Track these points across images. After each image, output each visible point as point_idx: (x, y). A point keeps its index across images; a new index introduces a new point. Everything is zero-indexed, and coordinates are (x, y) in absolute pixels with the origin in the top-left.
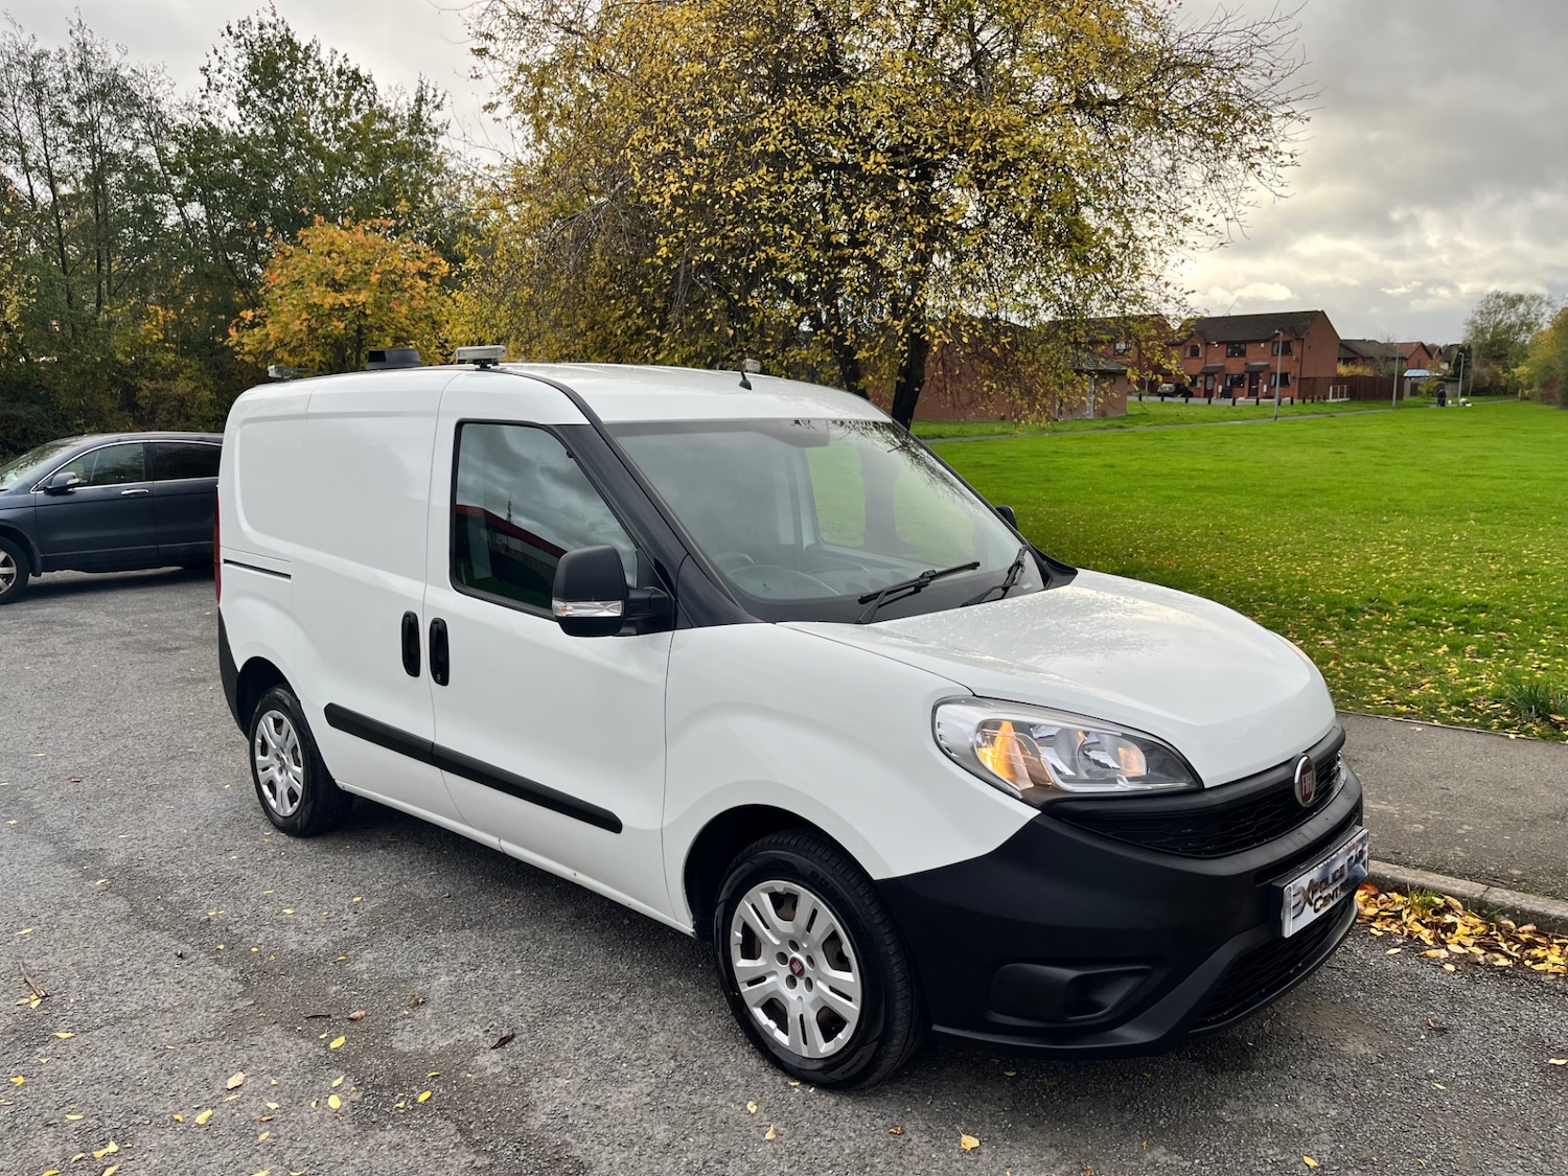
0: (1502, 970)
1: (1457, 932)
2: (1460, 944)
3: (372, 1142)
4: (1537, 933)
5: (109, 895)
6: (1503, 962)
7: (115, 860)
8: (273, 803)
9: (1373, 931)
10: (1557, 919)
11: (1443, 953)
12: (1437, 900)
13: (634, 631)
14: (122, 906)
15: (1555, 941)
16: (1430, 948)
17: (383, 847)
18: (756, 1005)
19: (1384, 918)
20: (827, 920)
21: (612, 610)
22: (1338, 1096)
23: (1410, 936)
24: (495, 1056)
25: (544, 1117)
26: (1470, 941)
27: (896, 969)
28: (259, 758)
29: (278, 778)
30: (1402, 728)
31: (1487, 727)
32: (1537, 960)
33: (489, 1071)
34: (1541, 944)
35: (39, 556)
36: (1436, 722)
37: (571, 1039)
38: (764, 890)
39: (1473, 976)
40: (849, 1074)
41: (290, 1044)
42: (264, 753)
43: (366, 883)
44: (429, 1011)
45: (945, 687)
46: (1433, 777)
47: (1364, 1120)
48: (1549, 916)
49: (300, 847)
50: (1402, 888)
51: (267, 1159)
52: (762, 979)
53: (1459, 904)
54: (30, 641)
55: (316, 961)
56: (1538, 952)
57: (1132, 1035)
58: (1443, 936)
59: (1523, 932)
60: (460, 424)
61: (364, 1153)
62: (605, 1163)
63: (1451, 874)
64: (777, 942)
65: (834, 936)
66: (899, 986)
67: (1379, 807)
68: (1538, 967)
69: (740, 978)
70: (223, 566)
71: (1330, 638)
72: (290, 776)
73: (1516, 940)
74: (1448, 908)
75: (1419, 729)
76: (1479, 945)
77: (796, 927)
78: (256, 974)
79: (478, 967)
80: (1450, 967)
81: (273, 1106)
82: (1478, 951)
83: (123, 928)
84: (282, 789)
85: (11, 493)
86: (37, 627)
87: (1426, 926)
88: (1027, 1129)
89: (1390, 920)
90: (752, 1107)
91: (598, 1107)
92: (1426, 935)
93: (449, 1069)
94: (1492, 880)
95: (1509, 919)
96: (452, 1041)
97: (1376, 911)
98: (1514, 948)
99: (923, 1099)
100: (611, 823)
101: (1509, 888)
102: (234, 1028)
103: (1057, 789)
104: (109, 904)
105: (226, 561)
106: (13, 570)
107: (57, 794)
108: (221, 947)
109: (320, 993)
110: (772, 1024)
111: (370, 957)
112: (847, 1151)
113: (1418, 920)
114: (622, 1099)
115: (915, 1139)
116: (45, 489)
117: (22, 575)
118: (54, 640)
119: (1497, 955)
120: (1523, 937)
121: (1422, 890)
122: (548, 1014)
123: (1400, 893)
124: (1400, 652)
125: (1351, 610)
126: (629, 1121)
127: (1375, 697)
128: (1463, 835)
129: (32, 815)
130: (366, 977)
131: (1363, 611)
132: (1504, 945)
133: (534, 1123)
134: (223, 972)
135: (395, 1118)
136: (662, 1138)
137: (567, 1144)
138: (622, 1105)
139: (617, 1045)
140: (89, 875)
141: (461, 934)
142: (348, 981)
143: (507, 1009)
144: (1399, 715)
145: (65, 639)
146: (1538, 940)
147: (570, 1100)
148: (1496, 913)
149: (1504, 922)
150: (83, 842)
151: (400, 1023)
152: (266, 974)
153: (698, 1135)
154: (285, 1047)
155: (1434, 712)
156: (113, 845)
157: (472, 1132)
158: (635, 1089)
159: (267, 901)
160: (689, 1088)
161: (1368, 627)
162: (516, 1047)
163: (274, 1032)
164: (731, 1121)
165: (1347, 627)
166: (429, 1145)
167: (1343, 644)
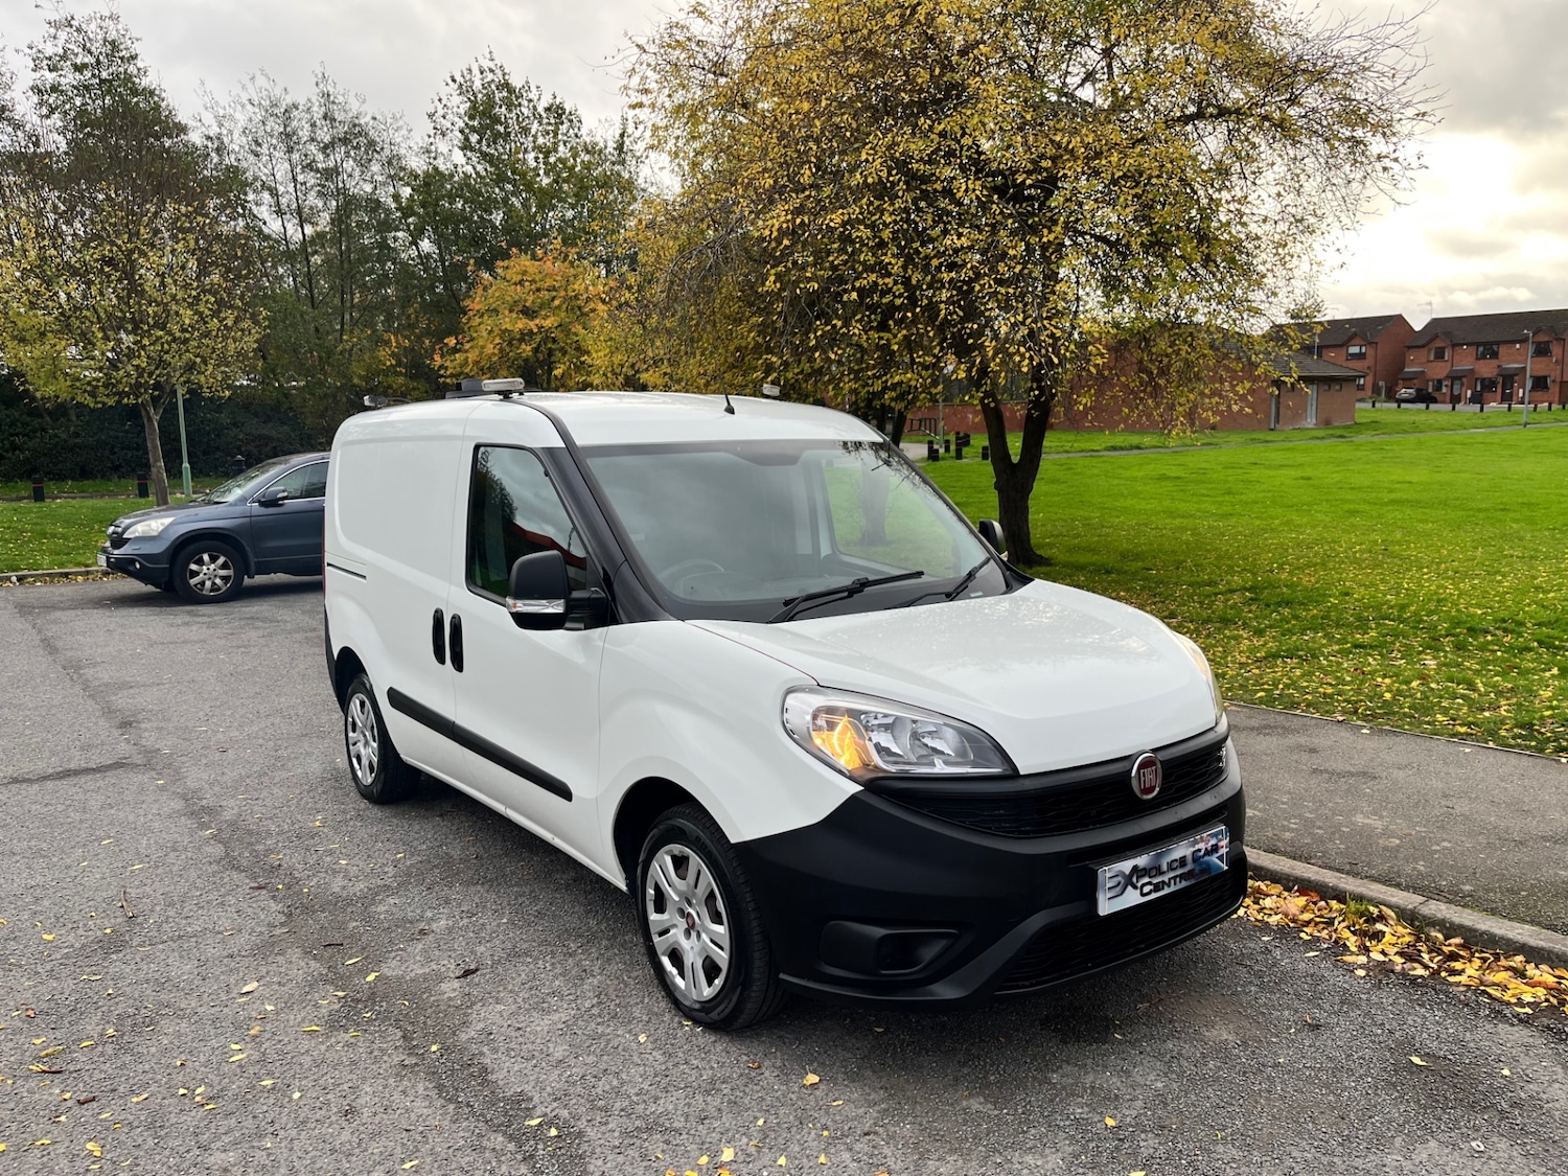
0: (1414, 980)
1: (1384, 940)
2: (1383, 953)
3: (333, 1040)
4: (1463, 946)
5: (212, 842)
6: (1420, 971)
7: (228, 815)
8: (359, 773)
9: (1302, 935)
10: (1484, 933)
11: (1363, 959)
12: (1371, 908)
13: (582, 626)
14: (218, 850)
15: (1477, 955)
16: (1352, 953)
17: (441, 816)
18: (663, 954)
19: (1317, 924)
20: (707, 877)
21: (556, 607)
22: (1173, 1072)
23: (1336, 942)
24: (456, 984)
25: (473, 1033)
26: (1392, 951)
27: (754, 924)
28: (351, 734)
29: (363, 752)
30: (1451, 748)
31: (1541, 751)
32: (1454, 972)
33: (446, 996)
34: (1463, 957)
35: (253, 560)
36: (1491, 744)
37: (523, 975)
38: (667, 853)
39: (1380, 981)
40: (723, 1015)
41: (302, 964)
42: (354, 731)
43: (415, 843)
44: (420, 946)
45: (793, 676)
46: (1445, 796)
47: (1186, 1094)
48: (1476, 931)
49: (376, 812)
50: (1341, 896)
51: (249, 1046)
52: (666, 931)
53: (1393, 914)
54: (232, 634)
55: (349, 901)
56: (1458, 965)
57: (945, 991)
58: (1368, 944)
59: (1450, 945)
60: (477, 447)
61: (323, 1048)
62: (506, 1070)
63: (1398, 886)
64: (677, 899)
65: (711, 895)
66: (756, 938)
67: (1367, 821)
68: (1452, 979)
69: (654, 930)
70: (327, 568)
71: (1435, 658)
72: (369, 751)
73: (1439, 952)
74: (1382, 918)
75: (1467, 750)
76: (1401, 954)
77: (688, 885)
78: (299, 907)
79: (474, 915)
80: (1361, 973)
81: (269, 1008)
82: (1399, 960)
83: (215, 867)
84: (365, 762)
85: (231, 505)
86: (242, 623)
87: (1354, 933)
88: (869, 1073)
89: (1322, 926)
90: (642, 1038)
91: (519, 1029)
92: (1352, 942)
93: (417, 992)
94: (1435, 893)
95: (1439, 931)
96: (427, 970)
97: (1312, 916)
98: (1436, 960)
99: (791, 1045)
100: (564, 792)
101: (1450, 902)
102: (266, 949)
103: (877, 767)
104: (209, 849)
105: (329, 565)
106: (230, 572)
107: (204, 761)
108: (280, 887)
109: (342, 927)
110: (674, 971)
111: (392, 901)
112: (705, 1078)
113: (1348, 928)
114: (541, 1024)
115: (767, 1074)
116: (259, 501)
117: (239, 578)
118: (253, 634)
119: (1416, 965)
120: (1446, 949)
121: (1360, 898)
122: (514, 954)
123: (1340, 901)
124: (1503, 674)
125: (1472, 631)
126: (538, 1041)
127: (1440, 717)
128: (1437, 851)
129: (178, 777)
130: (382, 917)
131: (1487, 632)
132: (1426, 956)
133: (464, 1037)
134: (274, 906)
135: (358, 1024)
136: (558, 1055)
137: (482, 1054)
138: (539, 1029)
139: (557, 983)
140: (203, 826)
141: (473, 888)
142: (368, 919)
143: (482, 949)
144: (1454, 735)
145: (261, 633)
146: (1461, 953)
147: (500, 1021)
148: (1427, 925)
149: (1433, 934)
150: (209, 800)
151: (393, 954)
152: (308, 910)
153: (588, 1055)
154: (298, 966)
155: (1493, 734)
156: (232, 803)
157: (413, 1039)
158: (556, 1017)
159: (331, 853)
160: (599, 1020)
161: (1483, 648)
162: (476, 978)
163: (295, 954)
164: (620, 1048)
165: (1460, 647)
166: (375, 1046)
167: (1444, 665)
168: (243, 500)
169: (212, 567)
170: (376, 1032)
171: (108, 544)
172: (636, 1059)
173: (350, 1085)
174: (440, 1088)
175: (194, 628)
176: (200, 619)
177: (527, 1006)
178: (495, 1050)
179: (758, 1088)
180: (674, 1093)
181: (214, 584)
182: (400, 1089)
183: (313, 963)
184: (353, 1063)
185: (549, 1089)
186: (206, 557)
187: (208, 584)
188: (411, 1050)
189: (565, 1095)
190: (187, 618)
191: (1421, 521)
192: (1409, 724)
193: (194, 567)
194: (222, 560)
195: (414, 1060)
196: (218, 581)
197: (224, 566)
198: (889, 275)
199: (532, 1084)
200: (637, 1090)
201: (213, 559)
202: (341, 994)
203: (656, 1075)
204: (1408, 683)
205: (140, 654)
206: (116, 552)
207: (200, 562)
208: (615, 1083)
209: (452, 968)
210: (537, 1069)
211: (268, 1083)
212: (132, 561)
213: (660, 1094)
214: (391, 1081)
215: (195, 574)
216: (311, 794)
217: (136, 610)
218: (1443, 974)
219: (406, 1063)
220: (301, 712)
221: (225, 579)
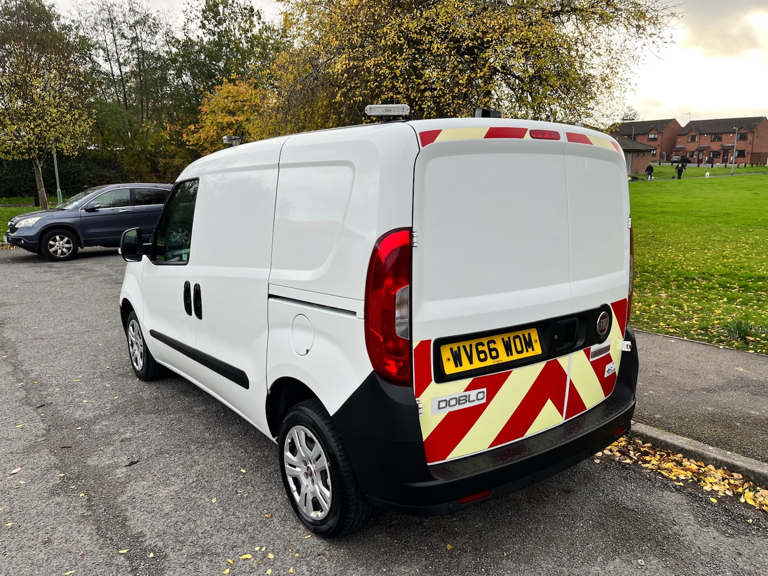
0: (624, 466)
2: (611, 450)
3: (51, 501)
4: (652, 448)
5: (21, 389)
6: (628, 461)
7: (33, 375)
10: (663, 441)
14: (22, 394)
15: (658, 453)
24: (124, 470)
25: (126, 497)
26: (615, 449)
30: (665, 340)
31: (710, 342)
32: (645, 462)
33: (118, 476)
34: (651, 454)
35: (82, 239)
36: (685, 338)
37: (161, 465)
39: (606, 466)
41: (47, 458)
43: (126, 391)
44: (112, 448)
46: (656, 366)
48: (658, 440)
51: (6, 503)
55: (81, 423)
56: (648, 458)
59: (645, 447)
61: (44, 505)
62: (136, 519)
68: (644, 466)
71: (666, 292)
73: (639, 451)
75: (673, 341)
76: (619, 451)
79: (145, 430)
80: (598, 462)
81: (22, 482)
82: (618, 454)
83: (18, 403)
85: (70, 211)
90: (214, 501)
91: (150, 495)
93: (100, 475)
95: (640, 440)
96: (111, 462)
98: (637, 455)
101: (647, 424)
102: (31, 449)
104: (18, 394)
106: (71, 245)
109: (74, 437)
111: (104, 423)
112: (241, 523)
114: (163, 492)
116: (85, 209)
117: (75, 248)
118: (78, 278)
119: (626, 457)
120: (642, 449)
122: (160, 453)
124: (699, 301)
125: (686, 278)
126: (159, 502)
127: (662, 324)
128: (646, 396)
129: (15, 353)
130: (96, 432)
131: (694, 279)
132: (632, 453)
133: (120, 500)
134: (42, 425)
135: (66, 492)
136: (167, 511)
137: (126, 510)
138: (161, 495)
139: (178, 469)
140: (19, 380)
141: (149, 416)
142: (89, 432)
143: (144, 450)
144: (667, 333)
145: (82, 277)
146: (650, 451)
147: (141, 490)
148: (634, 436)
149: (637, 441)
150: (26, 367)
151: (96, 453)
152: (59, 428)
153: (182, 511)
154: (45, 458)
155: (687, 333)
156: (37, 368)
157: (92, 502)
158: (172, 489)
159: (80, 396)
160: (195, 490)
161: (691, 287)
162: (136, 466)
163: (45, 452)
164: (201, 506)
165: (679, 287)
166: (72, 505)
167: (670, 296)
168: (77, 208)
169: (61, 242)
170: (74, 496)
171: (9, 231)
172: (207, 513)
173: (52, 526)
174: (99, 529)
175: (49, 274)
176: (53, 270)
177: (158, 482)
178: (134, 508)
179: (268, 529)
180: (223, 532)
181: (62, 251)
182: (77, 529)
183: (53, 458)
184: (58, 514)
185: (156, 530)
186: (58, 238)
187: (59, 251)
188: (89, 508)
189: (164, 534)
190: (47, 269)
191: (673, 222)
192: (646, 327)
193: (51, 242)
194: (66, 239)
195: (90, 513)
196: (65, 250)
197: (68, 242)
198: (399, 93)
199: (148, 527)
200: (202, 531)
201: (62, 239)
202: (62, 475)
203: (215, 522)
204: (649, 305)
205: (17, 288)
206: (12, 235)
207: (55, 240)
208: (193, 526)
209: (124, 459)
210: (153, 519)
211: (9, 525)
212: (20, 240)
213: (214, 533)
214: (74, 525)
215: (52, 246)
216: (80, 364)
217: (22, 264)
218: (640, 463)
219: (84, 515)
220: (89, 319)
221: (68, 249)
